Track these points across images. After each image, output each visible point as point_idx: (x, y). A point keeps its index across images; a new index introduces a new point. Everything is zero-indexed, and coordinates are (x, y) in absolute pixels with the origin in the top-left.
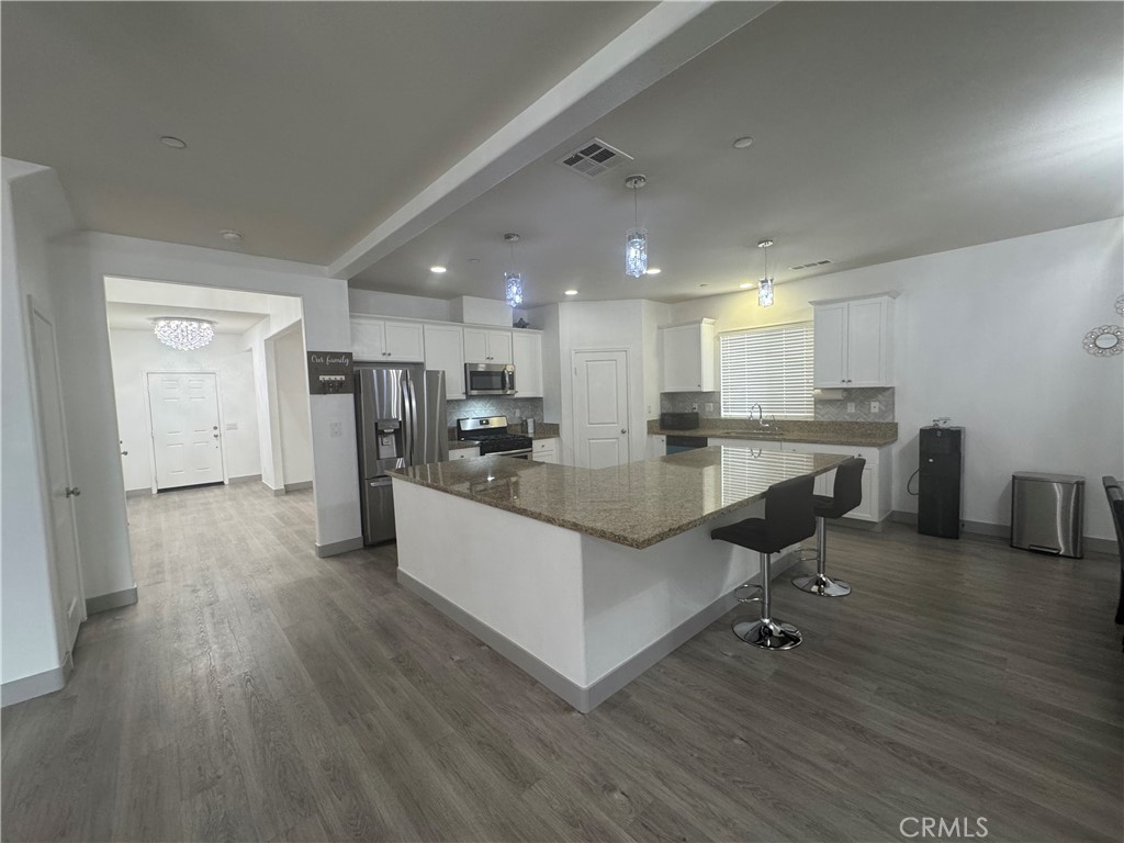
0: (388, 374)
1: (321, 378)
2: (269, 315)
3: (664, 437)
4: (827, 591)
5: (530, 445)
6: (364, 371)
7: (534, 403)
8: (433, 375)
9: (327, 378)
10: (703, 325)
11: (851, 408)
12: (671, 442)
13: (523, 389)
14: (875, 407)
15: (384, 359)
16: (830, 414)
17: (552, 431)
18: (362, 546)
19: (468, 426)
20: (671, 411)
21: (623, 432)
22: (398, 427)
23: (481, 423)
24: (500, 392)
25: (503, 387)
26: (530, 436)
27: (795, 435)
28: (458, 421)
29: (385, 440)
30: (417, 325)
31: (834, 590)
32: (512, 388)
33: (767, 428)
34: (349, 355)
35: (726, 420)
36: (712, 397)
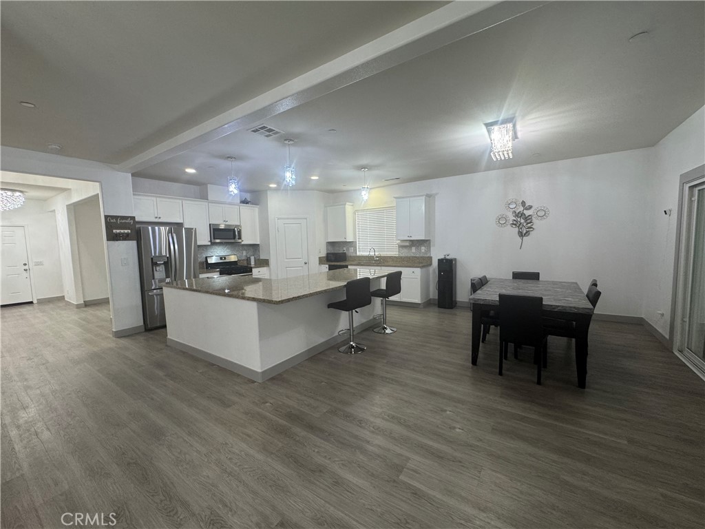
0: (159, 229)
1: (114, 231)
2: (70, 189)
3: (327, 266)
4: (387, 332)
5: (251, 271)
6: (143, 227)
7: (255, 247)
8: (189, 231)
9: (118, 231)
10: (347, 206)
11: (414, 249)
12: (331, 268)
13: (247, 239)
14: (423, 249)
15: (157, 220)
16: (405, 253)
17: (264, 263)
18: (144, 330)
19: (213, 260)
20: (333, 252)
21: (306, 263)
22: (166, 260)
23: (221, 259)
24: (233, 241)
25: (234, 238)
26: (252, 266)
27: (390, 263)
28: (206, 258)
29: (158, 268)
30: (178, 201)
31: (388, 331)
32: (240, 238)
33: (378, 260)
34: (133, 218)
35: (359, 257)
36: (351, 244)
